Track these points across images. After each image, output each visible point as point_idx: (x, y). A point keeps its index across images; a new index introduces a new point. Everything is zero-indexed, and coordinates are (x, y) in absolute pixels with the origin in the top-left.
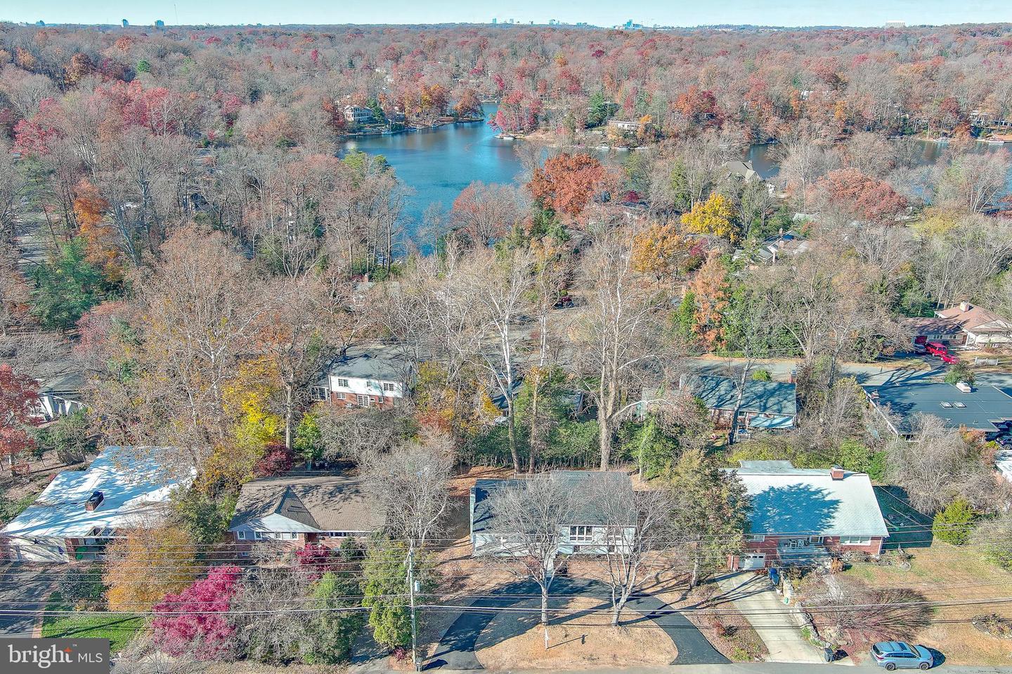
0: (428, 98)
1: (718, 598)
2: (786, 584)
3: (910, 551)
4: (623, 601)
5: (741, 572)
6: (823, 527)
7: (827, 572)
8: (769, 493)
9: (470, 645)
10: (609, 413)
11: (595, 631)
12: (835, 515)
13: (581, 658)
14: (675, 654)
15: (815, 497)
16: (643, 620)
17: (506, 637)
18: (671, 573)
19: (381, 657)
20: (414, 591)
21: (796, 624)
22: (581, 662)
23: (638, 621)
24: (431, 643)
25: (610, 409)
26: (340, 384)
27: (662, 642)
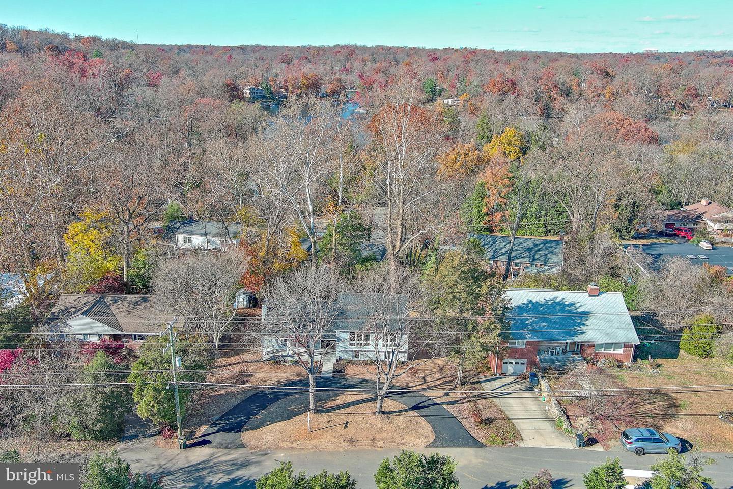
0: (305, 82)
1: (479, 395)
2: (544, 384)
3: (659, 361)
5: (504, 376)
6: (575, 334)
7: (582, 374)
8: (527, 304)
9: (237, 428)
10: (397, 249)
11: (359, 418)
12: (588, 323)
13: (341, 440)
14: (432, 438)
15: (569, 308)
16: (406, 410)
17: (273, 422)
18: (438, 376)
19: (149, 436)
20: (175, 366)
21: (551, 417)
22: (340, 443)
23: (401, 411)
24: (200, 425)
25: (398, 245)
26: (185, 242)
27: (421, 428)
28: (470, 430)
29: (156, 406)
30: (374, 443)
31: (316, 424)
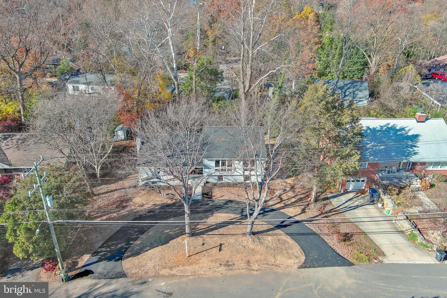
1: (330, 211)
2: (386, 199)
4: (255, 214)
5: (346, 192)
6: (409, 154)
7: (418, 189)
9: (118, 256)
10: (247, 89)
11: (231, 240)
12: (418, 144)
13: (218, 265)
14: (303, 258)
15: (400, 133)
16: (272, 229)
17: (152, 246)
18: (291, 194)
19: (32, 269)
20: (47, 206)
21: (400, 230)
22: (218, 268)
23: (268, 230)
24: (82, 255)
25: (247, 85)
26: (74, 90)
27: (290, 248)
28: (334, 247)
29: (31, 246)
30: (249, 266)
31: (192, 248)
